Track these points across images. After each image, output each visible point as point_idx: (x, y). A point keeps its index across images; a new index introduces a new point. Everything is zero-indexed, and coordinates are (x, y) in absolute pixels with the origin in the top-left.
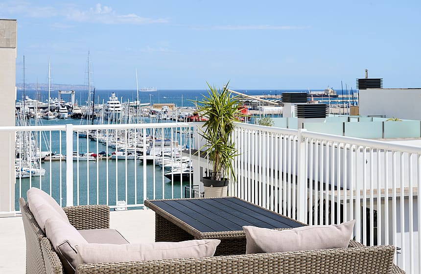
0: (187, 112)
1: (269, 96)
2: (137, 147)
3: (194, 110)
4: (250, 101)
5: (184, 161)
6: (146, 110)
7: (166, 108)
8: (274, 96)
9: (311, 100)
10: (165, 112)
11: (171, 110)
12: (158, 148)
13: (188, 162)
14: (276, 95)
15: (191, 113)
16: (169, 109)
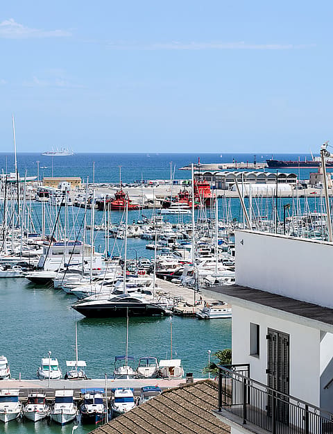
0: (104, 192)
1: (243, 165)
2: (20, 255)
3: (116, 188)
4: (213, 173)
5: (108, 281)
6: (31, 188)
7: (65, 185)
8: (251, 165)
9: (319, 172)
10: (64, 192)
11: (74, 188)
12: (59, 258)
13: (115, 282)
14: (255, 163)
15: (112, 195)
16: (72, 187)
